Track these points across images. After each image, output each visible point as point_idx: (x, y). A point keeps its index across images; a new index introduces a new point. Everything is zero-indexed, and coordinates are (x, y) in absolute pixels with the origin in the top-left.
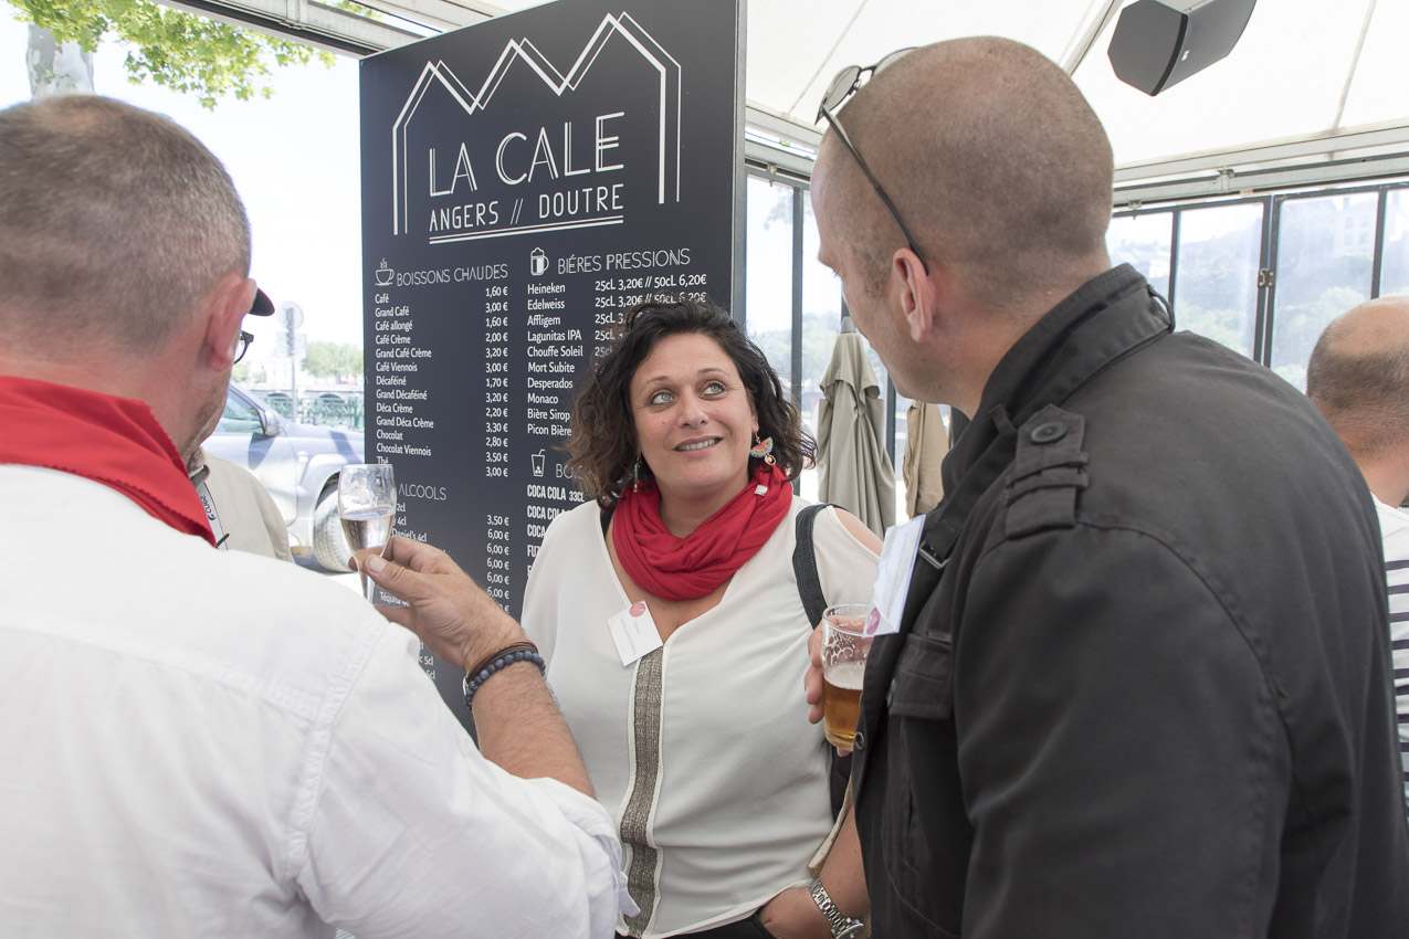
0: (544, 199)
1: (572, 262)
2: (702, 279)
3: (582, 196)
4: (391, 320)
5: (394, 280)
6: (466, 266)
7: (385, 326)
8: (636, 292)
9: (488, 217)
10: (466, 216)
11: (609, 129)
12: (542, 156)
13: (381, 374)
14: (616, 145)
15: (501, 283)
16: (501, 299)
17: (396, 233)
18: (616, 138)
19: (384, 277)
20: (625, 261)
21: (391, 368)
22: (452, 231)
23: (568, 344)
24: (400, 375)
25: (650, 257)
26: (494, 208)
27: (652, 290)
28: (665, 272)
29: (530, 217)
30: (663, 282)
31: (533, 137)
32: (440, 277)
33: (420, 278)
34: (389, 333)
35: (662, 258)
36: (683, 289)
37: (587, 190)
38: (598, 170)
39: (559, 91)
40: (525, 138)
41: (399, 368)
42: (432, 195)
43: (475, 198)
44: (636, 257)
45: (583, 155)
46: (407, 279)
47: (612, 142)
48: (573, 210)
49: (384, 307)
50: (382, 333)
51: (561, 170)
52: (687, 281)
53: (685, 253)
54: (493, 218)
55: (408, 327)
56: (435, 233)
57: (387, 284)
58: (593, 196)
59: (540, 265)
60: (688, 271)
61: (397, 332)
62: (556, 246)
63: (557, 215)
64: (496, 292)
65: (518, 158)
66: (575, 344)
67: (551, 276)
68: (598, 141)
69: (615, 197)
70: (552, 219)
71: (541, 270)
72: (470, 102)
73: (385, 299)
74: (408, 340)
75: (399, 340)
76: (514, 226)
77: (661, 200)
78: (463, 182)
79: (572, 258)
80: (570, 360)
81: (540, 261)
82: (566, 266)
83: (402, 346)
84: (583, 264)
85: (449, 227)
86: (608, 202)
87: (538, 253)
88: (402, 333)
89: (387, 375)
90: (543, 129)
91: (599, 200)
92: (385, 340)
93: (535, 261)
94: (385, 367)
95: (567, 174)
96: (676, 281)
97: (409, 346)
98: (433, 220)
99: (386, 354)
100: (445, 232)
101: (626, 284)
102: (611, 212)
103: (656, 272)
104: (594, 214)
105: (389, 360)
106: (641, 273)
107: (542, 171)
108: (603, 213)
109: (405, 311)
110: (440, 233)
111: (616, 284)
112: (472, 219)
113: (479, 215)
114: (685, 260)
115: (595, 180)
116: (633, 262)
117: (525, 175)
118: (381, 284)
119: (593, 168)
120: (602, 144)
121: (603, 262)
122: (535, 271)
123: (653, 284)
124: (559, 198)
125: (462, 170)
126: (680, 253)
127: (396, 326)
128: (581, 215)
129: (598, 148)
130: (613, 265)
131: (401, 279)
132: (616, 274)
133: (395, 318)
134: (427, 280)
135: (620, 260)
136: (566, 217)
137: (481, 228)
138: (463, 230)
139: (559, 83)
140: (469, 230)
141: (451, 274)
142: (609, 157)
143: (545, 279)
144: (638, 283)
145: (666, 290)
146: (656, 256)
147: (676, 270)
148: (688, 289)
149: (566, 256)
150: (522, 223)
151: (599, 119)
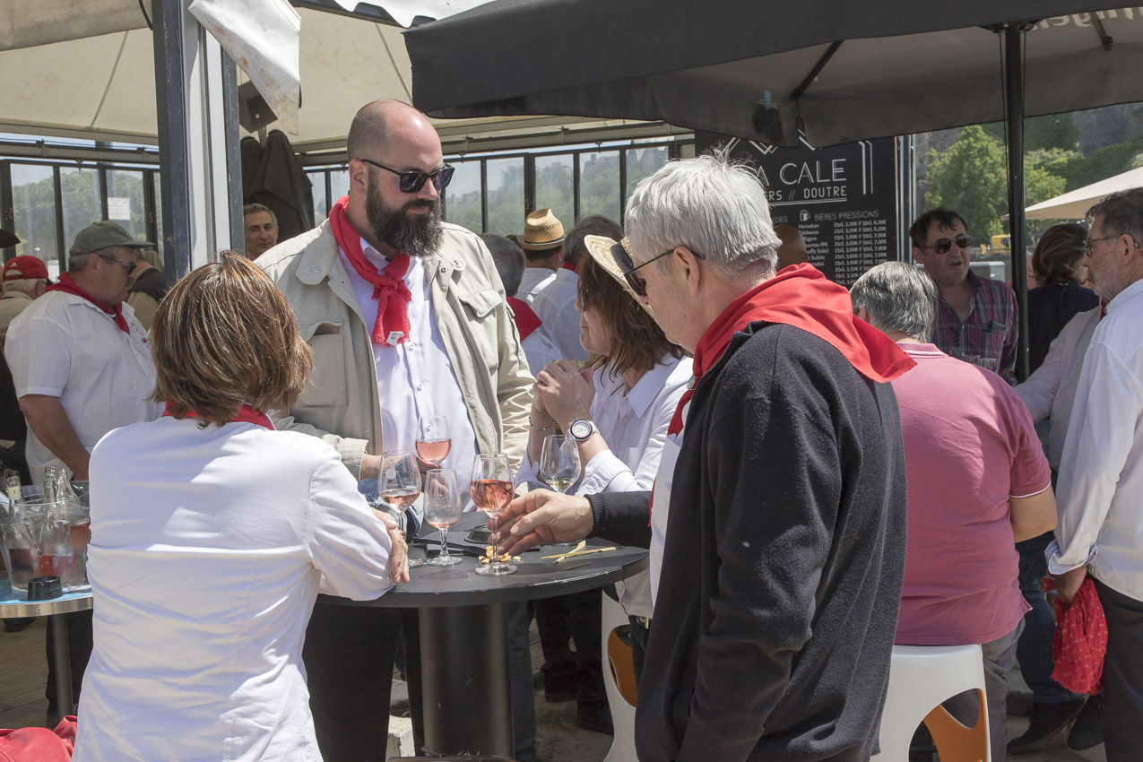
0: (807, 191)
1: (822, 216)
2: (884, 222)
3: (826, 191)
8: (854, 227)
9: (776, 197)
11: (838, 165)
12: (805, 173)
14: (843, 171)
20: (849, 215)
23: (821, 248)
25: (860, 214)
26: (780, 193)
27: (862, 226)
28: (868, 219)
29: (799, 197)
30: (865, 223)
31: (800, 166)
35: (866, 214)
36: (876, 226)
37: (829, 188)
38: (834, 180)
39: (813, 149)
40: (795, 166)
43: (768, 189)
44: (854, 214)
45: (826, 172)
47: (841, 170)
48: (821, 195)
51: (815, 180)
52: (878, 223)
53: (877, 212)
54: (779, 197)
58: (832, 190)
59: (805, 217)
60: (877, 219)
62: (813, 209)
63: (812, 197)
65: (792, 174)
66: (825, 248)
67: (810, 221)
68: (833, 169)
69: (842, 191)
70: (811, 198)
71: (806, 219)
72: (765, 150)
76: (790, 201)
77: (865, 193)
79: (822, 214)
80: (822, 254)
81: (805, 215)
82: (819, 217)
84: (828, 217)
86: (839, 192)
87: (804, 212)
90: (805, 163)
91: (835, 192)
93: (802, 215)
95: (818, 181)
96: (873, 223)
101: (848, 224)
102: (841, 197)
103: (863, 219)
104: (832, 197)
106: (857, 220)
107: (805, 180)
108: (836, 197)
111: (844, 224)
113: (770, 196)
114: (876, 215)
115: (832, 184)
116: (852, 216)
117: (796, 181)
119: (831, 179)
120: (835, 170)
121: (838, 215)
122: (803, 219)
123: (861, 223)
124: (814, 191)
126: (874, 212)
128: (826, 197)
129: (834, 172)
130: (842, 217)
132: (844, 220)
135: (847, 215)
136: (818, 198)
142: (838, 176)
143: (808, 222)
144: (855, 224)
145: (868, 226)
146: (863, 214)
147: (872, 219)
148: (878, 226)
149: (819, 214)
150: (795, 199)
151: (833, 161)
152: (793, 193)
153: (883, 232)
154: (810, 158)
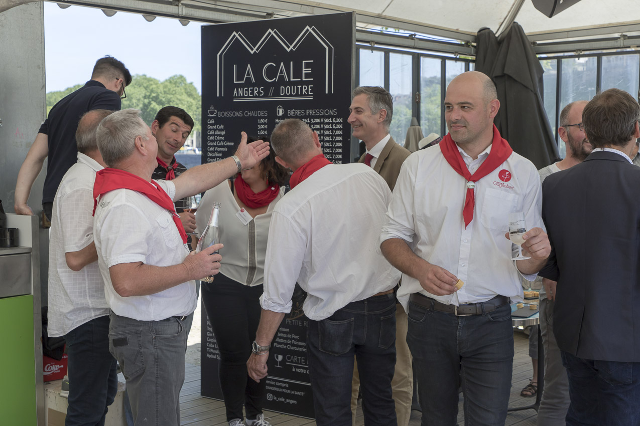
0: (283, 88)
1: (293, 112)
2: (341, 120)
3: (297, 88)
4: (215, 130)
5: (217, 114)
6: (250, 110)
7: (212, 132)
8: (317, 123)
9: (259, 93)
10: (250, 92)
11: (308, 66)
12: (281, 72)
13: (210, 152)
14: (310, 72)
15: (265, 118)
16: (265, 124)
17: (218, 96)
18: (310, 69)
19: (212, 113)
20: (314, 112)
21: (215, 149)
22: (244, 97)
24: (219, 152)
25: (323, 111)
26: (262, 89)
27: (323, 123)
28: (328, 117)
29: (277, 94)
30: (327, 120)
31: (278, 65)
32: (238, 114)
33: (229, 114)
34: (214, 135)
35: (327, 112)
36: (334, 123)
37: (299, 86)
38: (303, 80)
39: (288, 50)
40: (275, 65)
41: (219, 149)
42: (235, 82)
43: (254, 85)
44: (318, 111)
45: (298, 73)
46: (223, 114)
47: (309, 70)
48: (294, 93)
49: (212, 125)
50: (211, 135)
51: (289, 78)
52: (336, 120)
53: (335, 111)
54: (262, 93)
55: (223, 133)
56: (236, 97)
57: (213, 116)
58: (301, 89)
59: (281, 112)
60: (336, 117)
61: (218, 135)
62: (287, 105)
64: (262, 121)
65: (272, 72)
67: (284, 116)
68: (303, 69)
69: (310, 90)
70: (285, 95)
71: (281, 114)
72: (252, 49)
73: (212, 121)
74: (223, 138)
75: (219, 138)
76: (270, 97)
77: (327, 92)
78: (249, 79)
79: (293, 110)
81: (281, 111)
82: (291, 113)
83: (220, 141)
84: (298, 113)
85: (241, 95)
86: (307, 91)
87: (280, 108)
88: (220, 135)
89: (213, 152)
90: (282, 63)
91: (304, 90)
92: (212, 138)
93: (279, 111)
94: (212, 149)
95: (291, 80)
96: (332, 120)
97: (224, 141)
98: (235, 92)
99: (212, 144)
100: (241, 97)
101: (314, 120)
102: (308, 95)
103: (325, 117)
104: (302, 95)
105: (214, 146)
106: (319, 117)
107: (281, 78)
108: (305, 95)
109: (222, 127)
110: (238, 97)
111: (310, 120)
112: (252, 93)
113: (255, 92)
114: (335, 113)
115: (302, 83)
116: (316, 113)
117: (275, 79)
118: (211, 116)
119: (302, 79)
120: (305, 71)
121: (305, 112)
122: (279, 114)
123: (324, 121)
124: (288, 88)
125: (248, 74)
126: (333, 111)
127: (217, 133)
128: (297, 95)
129: (303, 72)
130: (309, 114)
131: (220, 114)
132: (310, 117)
133: (217, 129)
134: (232, 115)
135: (312, 112)
136: (291, 95)
137: (256, 97)
138: (248, 97)
139: (289, 47)
140: (251, 97)
141: (243, 113)
142: (307, 75)
143: (282, 117)
144: (318, 120)
145: (328, 123)
146: (325, 111)
147: (332, 117)
148: (336, 124)
149: (291, 109)
150: (273, 96)
151: (303, 62)
152: (272, 90)
153: (340, 129)
154: (287, 57)
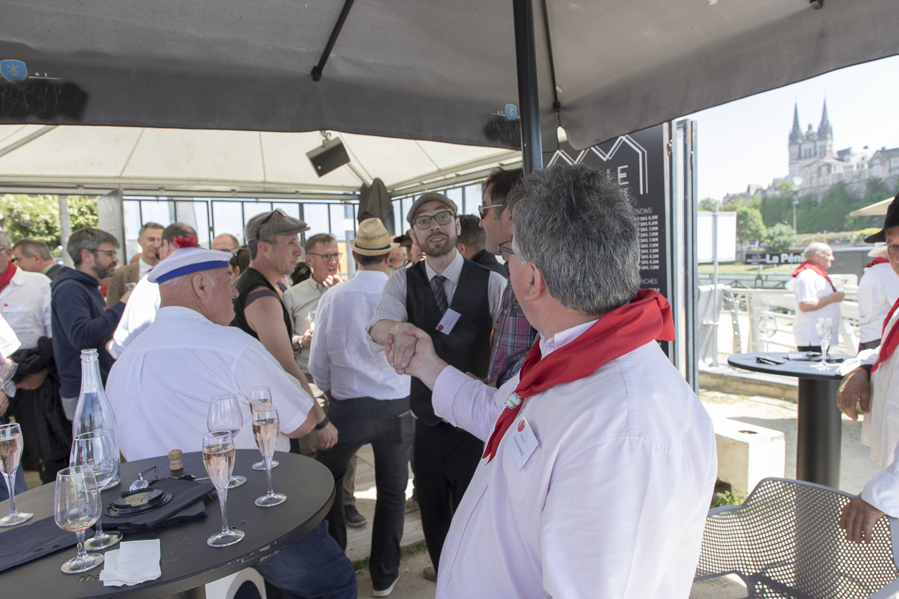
2: (656, 217)
11: (623, 171)
14: (626, 177)
18: (625, 174)
28: (644, 215)
30: (642, 219)
35: (642, 211)
38: (620, 184)
39: (605, 159)
47: (624, 175)
52: (651, 218)
53: (649, 209)
60: (651, 215)
77: (641, 193)
103: (640, 215)
120: (621, 176)
139: (605, 157)
142: (623, 180)
147: (647, 215)
148: (651, 221)
151: (619, 168)
